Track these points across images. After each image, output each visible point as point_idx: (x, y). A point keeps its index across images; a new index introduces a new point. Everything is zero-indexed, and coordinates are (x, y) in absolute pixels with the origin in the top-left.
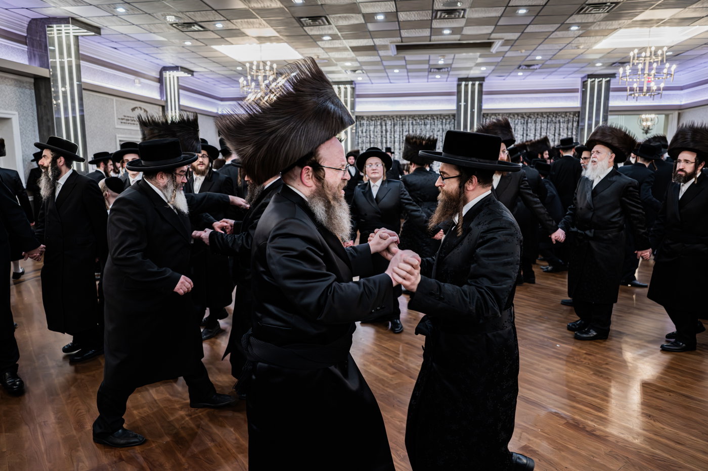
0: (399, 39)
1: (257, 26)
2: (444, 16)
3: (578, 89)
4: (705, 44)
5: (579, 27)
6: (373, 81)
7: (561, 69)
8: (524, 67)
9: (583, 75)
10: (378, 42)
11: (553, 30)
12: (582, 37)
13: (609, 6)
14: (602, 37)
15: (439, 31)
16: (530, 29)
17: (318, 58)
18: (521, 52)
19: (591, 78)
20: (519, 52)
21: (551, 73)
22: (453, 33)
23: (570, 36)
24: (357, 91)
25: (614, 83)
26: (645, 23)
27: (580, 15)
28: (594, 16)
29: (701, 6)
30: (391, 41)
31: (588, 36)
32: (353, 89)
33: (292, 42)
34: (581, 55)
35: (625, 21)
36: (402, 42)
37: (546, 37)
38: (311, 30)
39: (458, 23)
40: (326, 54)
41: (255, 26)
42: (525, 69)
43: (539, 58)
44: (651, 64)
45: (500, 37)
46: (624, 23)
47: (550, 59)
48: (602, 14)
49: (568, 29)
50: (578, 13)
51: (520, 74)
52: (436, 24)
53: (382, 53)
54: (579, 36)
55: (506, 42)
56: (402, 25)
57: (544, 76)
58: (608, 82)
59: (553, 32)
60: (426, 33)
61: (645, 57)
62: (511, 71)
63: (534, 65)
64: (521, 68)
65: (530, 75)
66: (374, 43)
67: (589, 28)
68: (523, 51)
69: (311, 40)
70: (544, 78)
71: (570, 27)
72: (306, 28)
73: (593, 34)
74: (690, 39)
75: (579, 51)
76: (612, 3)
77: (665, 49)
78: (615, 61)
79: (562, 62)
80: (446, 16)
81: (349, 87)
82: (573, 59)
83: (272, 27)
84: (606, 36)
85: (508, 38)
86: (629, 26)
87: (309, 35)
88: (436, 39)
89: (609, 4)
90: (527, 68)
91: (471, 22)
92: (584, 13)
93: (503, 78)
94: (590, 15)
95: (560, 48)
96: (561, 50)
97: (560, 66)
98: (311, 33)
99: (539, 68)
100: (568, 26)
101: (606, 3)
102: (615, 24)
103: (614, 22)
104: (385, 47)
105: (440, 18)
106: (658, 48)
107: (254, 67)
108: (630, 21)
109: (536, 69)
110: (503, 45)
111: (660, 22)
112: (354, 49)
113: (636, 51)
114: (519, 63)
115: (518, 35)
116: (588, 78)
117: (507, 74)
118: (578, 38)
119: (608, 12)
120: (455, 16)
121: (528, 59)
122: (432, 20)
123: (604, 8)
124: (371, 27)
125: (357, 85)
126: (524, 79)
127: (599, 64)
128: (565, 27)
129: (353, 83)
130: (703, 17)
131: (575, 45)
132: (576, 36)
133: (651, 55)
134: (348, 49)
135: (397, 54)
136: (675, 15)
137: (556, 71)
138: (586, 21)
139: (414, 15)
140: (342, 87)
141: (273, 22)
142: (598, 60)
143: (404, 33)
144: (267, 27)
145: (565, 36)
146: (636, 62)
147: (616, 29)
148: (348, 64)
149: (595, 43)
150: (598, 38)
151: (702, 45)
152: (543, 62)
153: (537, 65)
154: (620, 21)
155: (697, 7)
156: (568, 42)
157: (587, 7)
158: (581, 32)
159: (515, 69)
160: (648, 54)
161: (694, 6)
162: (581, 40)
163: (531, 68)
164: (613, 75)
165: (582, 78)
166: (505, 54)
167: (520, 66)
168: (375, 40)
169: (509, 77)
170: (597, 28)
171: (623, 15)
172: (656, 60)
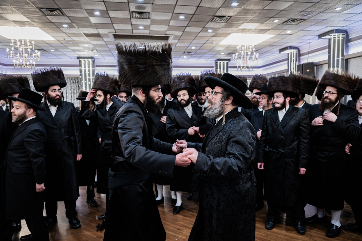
0: (113, 31)
1: (11, 12)
2: (138, 16)
3: (213, 66)
4: (270, 45)
5: (212, 30)
6: (105, 58)
7: (205, 55)
8: (187, 53)
9: (215, 59)
10: (102, 31)
11: (199, 31)
12: (214, 37)
13: (227, 18)
14: (224, 38)
15: (137, 27)
16: (188, 29)
17: (64, 40)
18: (184, 44)
19: (220, 61)
20: (183, 43)
21: (200, 58)
22: (145, 29)
23: (208, 36)
24: (96, 63)
25: (230, 64)
26: (244, 30)
27: (212, 23)
28: (220, 24)
29: (269, 23)
30: (109, 32)
31: (217, 37)
32: (93, 61)
33: (42, 27)
34: (214, 48)
35: (234, 29)
36: (116, 33)
37: (196, 35)
38: (52, 19)
39: (147, 22)
40: (69, 37)
41: (9, 12)
42: (187, 54)
43: (193, 48)
44: (247, 53)
45: (172, 34)
46: (234, 30)
47: (199, 49)
48: (223, 23)
49: (206, 31)
50: (211, 21)
51: (185, 57)
52: (134, 21)
53: (105, 39)
54: (213, 36)
55: (176, 37)
56: (113, 21)
57: (197, 59)
58: (227, 63)
59: (200, 32)
60: (129, 27)
61: (244, 49)
62: (180, 55)
63: (191, 52)
64: (185, 53)
65: (190, 58)
66: (99, 32)
67: (217, 32)
68: (185, 43)
69: (55, 27)
70: (197, 60)
71: (208, 30)
72: (48, 17)
73: (219, 35)
74: (264, 42)
75: (213, 45)
76: (228, 16)
77: (253, 46)
78: (230, 52)
79: (206, 51)
80: (139, 16)
81: (90, 60)
82: (210, 50)
83: (22, 14)
84: (226, 37)
85: (176, 35)
86: (236, 32)
87: (51, 22)
88: (136, 32)
89: (226, 17)
90: (188, 54)
91: (154, 22)
92: (215, 22)
93: (177, 59)
94: (217, 23)
95: (204, 43)
96: (204, 44)
97: (205, 53)
98: (53, 21)
99: (194, 54)
100: (207, 29)
101: (225, 16)
102: (229, 30)
103: (229, 29)
104: (106, 35)
105: (135, 18)
106: (249, 46)
107: (18, 43)
108: (236, 29)
109: (193, 54)
110: (174, 39)
111: (250, 31)
112: (87, 35)
113: (240, 46)
114: (184, 51)
115: (181, 33)
116: (218, 61)
117: (179, 57)
118: (212, 37)
119: (226, 22)
120: (144, 17)
121: (188, 48)
122: (131, 18)
123: (224, 19)
124: (93, 20)
125: (96, 60)
126: (187, 60)
127: (223, 54)
128: (205, 29)
129: (93, 58)
130: (270, 30)
131: (211, 41)
132: (211, 36)
133: (247, 48)
134: (83, 35)
135: (115, 40)
136: (257, 27)
137: (202, 56)
138: (216, 27)
139: (119, 14)
140: (86, 60)
141: (22, 10)
142: (222, 51)
143: (116, 26)
144: (18, 14)
145: (206, 36)
146: (240, 51)
147: (230, 33)
148: (86, 45)
149: (221, 41)
150: (222, 38)
151: (268, 46)
152: (196, 50)
153: (193, 52)
154: (232, 29)
155: (267, 23)
156: (207, 40)
157: (216, 17)
158: (213, 34)
159: (182, 54)
160: (246, 48)
161: (266, 23)
162: (214, 38)
163: (190, 53)
164: (229, 60)
165: (215, 61)
166: (176, 45)
167: (184, 52)
168: (98, 30)
169: (179, 59)
170: (221, 32)
171: (234, 25)
172: (249, 51)
